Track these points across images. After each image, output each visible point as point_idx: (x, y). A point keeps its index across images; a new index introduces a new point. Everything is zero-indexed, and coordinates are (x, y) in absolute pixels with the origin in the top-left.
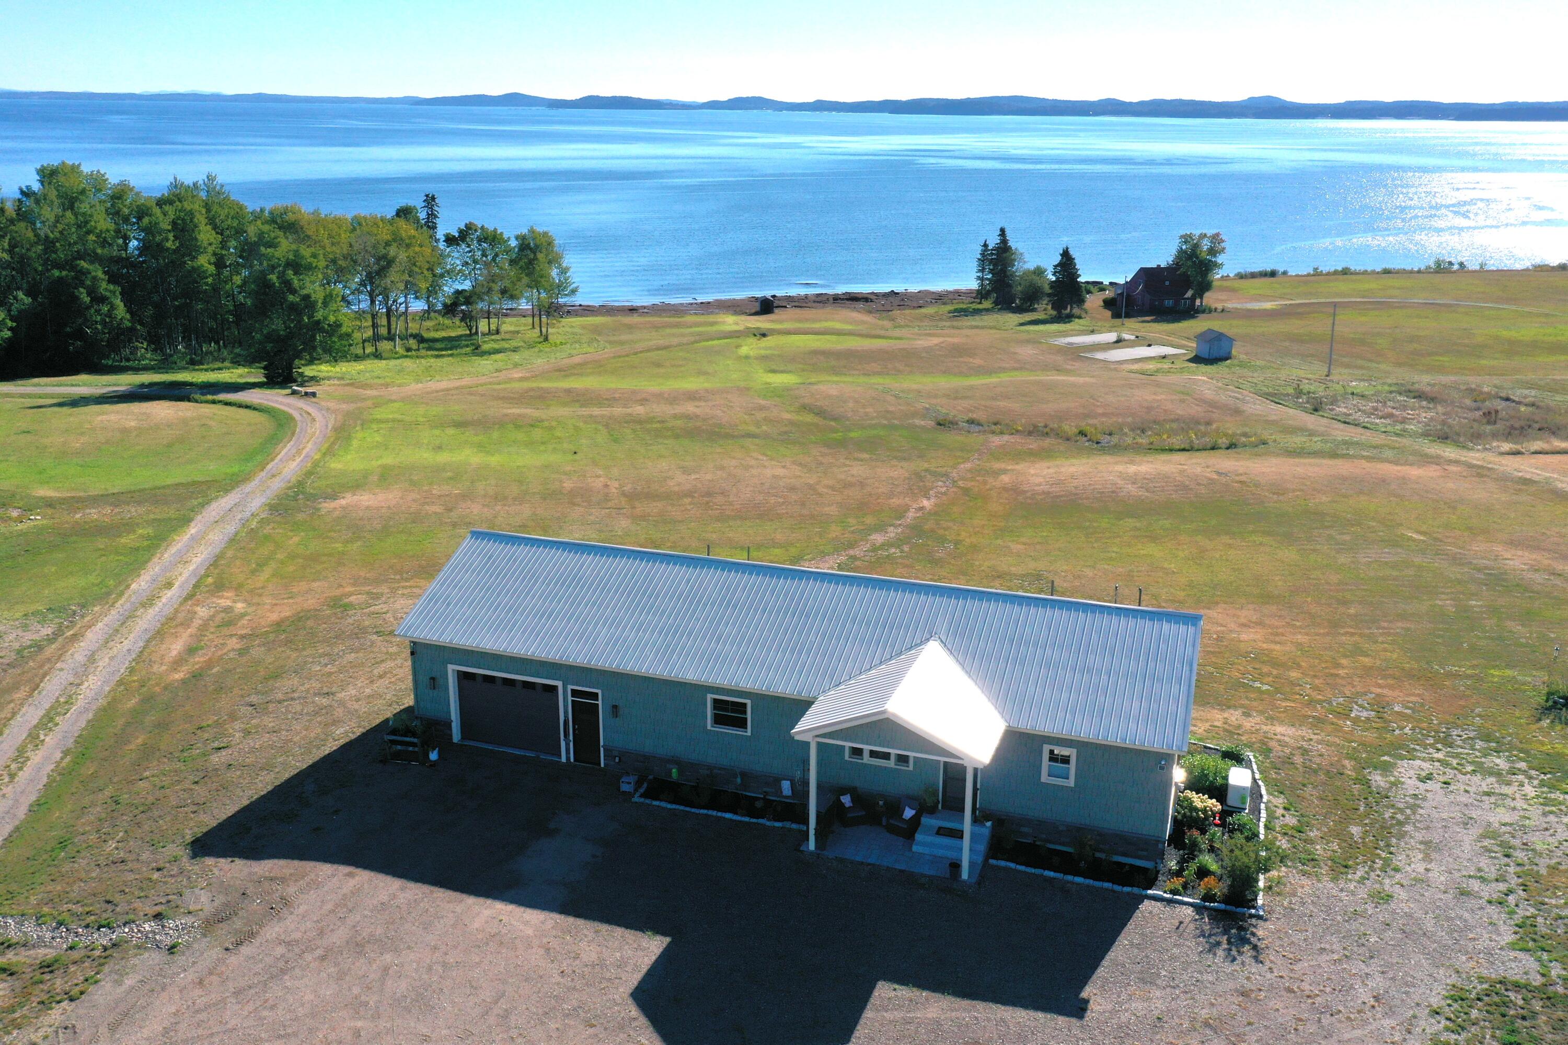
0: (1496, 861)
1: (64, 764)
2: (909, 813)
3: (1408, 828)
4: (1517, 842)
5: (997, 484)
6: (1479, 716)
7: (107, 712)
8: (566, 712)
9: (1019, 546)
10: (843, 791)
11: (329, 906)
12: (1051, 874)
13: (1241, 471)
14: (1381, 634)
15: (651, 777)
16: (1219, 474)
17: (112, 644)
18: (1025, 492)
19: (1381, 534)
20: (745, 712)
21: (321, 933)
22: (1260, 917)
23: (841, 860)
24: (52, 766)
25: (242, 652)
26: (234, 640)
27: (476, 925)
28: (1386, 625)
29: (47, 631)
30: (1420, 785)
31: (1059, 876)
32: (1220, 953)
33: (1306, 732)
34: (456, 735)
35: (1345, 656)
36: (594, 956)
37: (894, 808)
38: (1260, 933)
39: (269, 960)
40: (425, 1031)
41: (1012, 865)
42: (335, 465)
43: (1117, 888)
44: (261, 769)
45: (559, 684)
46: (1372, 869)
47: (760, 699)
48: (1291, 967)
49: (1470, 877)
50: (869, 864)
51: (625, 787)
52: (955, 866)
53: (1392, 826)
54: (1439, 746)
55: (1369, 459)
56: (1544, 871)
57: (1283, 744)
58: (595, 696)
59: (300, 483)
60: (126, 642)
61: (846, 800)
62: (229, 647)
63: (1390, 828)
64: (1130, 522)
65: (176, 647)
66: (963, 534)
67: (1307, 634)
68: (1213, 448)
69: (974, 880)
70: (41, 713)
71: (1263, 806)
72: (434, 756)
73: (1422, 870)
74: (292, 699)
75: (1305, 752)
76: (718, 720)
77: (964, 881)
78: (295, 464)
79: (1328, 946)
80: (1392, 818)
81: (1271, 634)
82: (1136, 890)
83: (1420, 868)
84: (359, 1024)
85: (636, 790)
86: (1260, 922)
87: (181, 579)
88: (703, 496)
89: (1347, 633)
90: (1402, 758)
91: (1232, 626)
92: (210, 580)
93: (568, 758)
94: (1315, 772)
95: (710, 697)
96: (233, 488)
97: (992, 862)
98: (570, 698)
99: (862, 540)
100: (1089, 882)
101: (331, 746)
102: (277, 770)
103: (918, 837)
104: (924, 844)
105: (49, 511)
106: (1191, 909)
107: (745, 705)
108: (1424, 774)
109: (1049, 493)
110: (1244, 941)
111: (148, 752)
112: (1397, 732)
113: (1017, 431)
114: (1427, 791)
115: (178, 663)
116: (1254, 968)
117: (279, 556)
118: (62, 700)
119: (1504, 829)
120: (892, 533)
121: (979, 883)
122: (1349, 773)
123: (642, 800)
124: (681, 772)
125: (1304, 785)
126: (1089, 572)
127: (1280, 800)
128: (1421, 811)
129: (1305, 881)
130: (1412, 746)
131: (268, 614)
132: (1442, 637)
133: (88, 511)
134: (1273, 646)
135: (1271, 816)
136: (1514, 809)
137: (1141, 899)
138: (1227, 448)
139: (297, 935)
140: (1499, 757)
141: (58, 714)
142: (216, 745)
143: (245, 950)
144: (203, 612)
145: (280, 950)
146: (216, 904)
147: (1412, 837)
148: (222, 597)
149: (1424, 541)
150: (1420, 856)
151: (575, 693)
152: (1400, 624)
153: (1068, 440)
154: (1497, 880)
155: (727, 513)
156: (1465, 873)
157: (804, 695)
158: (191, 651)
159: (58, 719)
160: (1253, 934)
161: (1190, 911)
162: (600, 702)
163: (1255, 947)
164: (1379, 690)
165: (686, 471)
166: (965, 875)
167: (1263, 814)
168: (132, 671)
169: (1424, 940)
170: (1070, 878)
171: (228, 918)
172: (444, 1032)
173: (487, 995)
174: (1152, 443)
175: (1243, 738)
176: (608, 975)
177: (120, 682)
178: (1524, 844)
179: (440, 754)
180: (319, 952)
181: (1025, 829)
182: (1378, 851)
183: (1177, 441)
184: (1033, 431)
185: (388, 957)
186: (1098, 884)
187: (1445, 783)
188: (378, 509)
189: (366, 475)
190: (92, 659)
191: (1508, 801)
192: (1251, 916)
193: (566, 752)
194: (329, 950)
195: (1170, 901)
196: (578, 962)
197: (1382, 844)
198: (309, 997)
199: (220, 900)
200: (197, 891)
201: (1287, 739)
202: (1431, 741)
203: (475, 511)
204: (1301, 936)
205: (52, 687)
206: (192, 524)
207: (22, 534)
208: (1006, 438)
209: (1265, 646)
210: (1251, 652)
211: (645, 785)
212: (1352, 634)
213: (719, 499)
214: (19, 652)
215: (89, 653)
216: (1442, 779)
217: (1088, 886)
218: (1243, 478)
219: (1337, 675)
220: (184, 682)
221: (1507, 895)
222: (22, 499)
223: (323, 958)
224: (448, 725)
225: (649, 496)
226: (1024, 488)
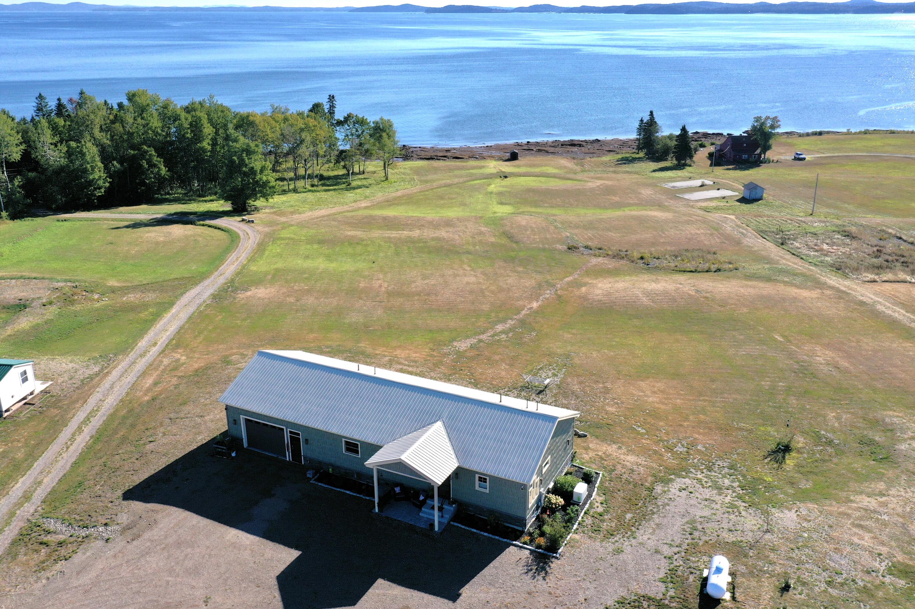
0: (684, 536)
1: (89, 443)
2: (422, 498)
3: (655, 516)
4: (700, 527)
5: (577, 293)
6: (738, 454)
7: (112, 416)
8: (288, 440)
9: (570, 336)
10: (397, 485)
11: (172, 525)
12: (475, 531)
13: (710, 289)
14: (720, 401)
15: (322, 471)
16: (697, 291)
17: (123, 378)
18: (589, 299)
19: (762, 336)
20: (358, 448)
21: (166, 537)
22: (556, 558)
23: (387, 518)
24: (84, 444)
25: (176, 386)
26: (175, 379)
27: (228, 538)
28: (726, 395)
29: (97, 369)
30: (678, 493)
31: (478, 532)
32: (530, 574)
33: (641, 460)
34: (245, 445)
35: (694, 414)
36: (270, 555)
37: (417, 494)
38: (552, 565)
39: (143, 548)
40: (194, 584)
41: (460, 525)
42: (253, 268)
43: (501, 539)
44: (164, 455)
45: (284, 428)
46: (623, 536)
47: (363, 443)
48: (556, 582)
49: (666, 543)
50: (398, 520)
51: (308, 476)
52: (432, 525)
53: (649, 514)
54: (704, 471)
55: (785, 283)
56: (701, 543)
57: (624, 466)
58: (298, 434)
59: (232, 281)
60: (129, 377)
61: (397, 490)
62: (172, 383)
63: (646, 516)
64: (636, 322)
65: (149, 381)
66: (545, 326)
67: (683, 399)
68: (707, 271)
69: (440, 531)
70: (85, 415)
71: (589, 502)
72: (233, 454)
73: (646, 539)
74: (187, 418)
75: (632, 470)
76: (348, 450)
77: (436, 532)
78: (234, 266)
79: (578, 574)
80: (651, 510)
81: (665, 399)
82: (508, 541)
83: (645, 537)
84: (170, 579)
85: (313, 477)
86: (556, 560)
87: (161, 341)
88: (425, 295)
89: (703, 400)
90: (680, 476)
91: (648, 393)
92: (174, 342)
93: (289, 459)
94: (630, 483)
95: (343, 439)
96: (200, 282)
97: (452, 523)
98: (289, 434)
99: (491, 328)
100: (491, 536)
101: (194, 447)
102: (169, 456)
103: (423, 509)
104: (424, 513)
105: (112, 295)
106: (529, 551)
107: (358, 445)
108: (684, 487)
109: (601, 301)
110: (543, 569)
111: (124, 439)
112: (691, 461)
113: (608, 255)
114: (679, 496)
115: (149, 390)
116: (541, 582)
117: (210, 328)
118: (95, 409)
119: (700, 520)
120: (509, 324)
121: (441, 533)
122: (647, 484)
123: (314, 482)
124: (333, 470)
125: (619, 491)
126: (595, 354)
127: (601, 498)
128: (667, 507)
129: (588, 541)
130: (691, 470)
131: (194, 364)
132: (750, 404)
134: (660, 406)
135: (591, 506)
136: (713, 509)
137: (508, 545)
138: (715, 272)
139: (156, 538)
140: (728, 479)
141: (92, 416)
142: (150, 439)
143: (135, 543)
144: (166, 361)
145: (148, 544)
146: (129, 521)
147: (653, 521)
148: (176, 353)
149: (781, 342)
150: (651, 531)
151: (291, 432)
152: (734, 396)
153: (633, 262)
154: (677, 546)
155: (433, 307)
156: (665, 542)
157: (379, 444)
158: (155, 384)
159: (91, 419)
160: (549, 566)
161: (527, 552)
162: (301, 437)
163: (546, 573)
164: (697, 436)
165: (425, 277)
166: (436, 529)
167: (587, 506)
168: (127, 394)
169: (624, 575)
170: (482, 533)
171: (132, 528)
172: (201, 585)
173: (222, 570)
174: (676, 266)
175: (606, 463)
176: (272, 565)
177: (121, 401)
178: (703, 528)
179: (236, 453)
180: (163, 546)
181: (470, 509)
182: (633, 528)
183: (690, 266)
184: (617, 256)
185: (189, 550)
186: (493, 537)
187: (690, 493)
188: (263, 299)
189: (266, 274)
190: (112, 387)
191: (713, 505)
192: (554, 557)
193: (288, 457)
194: (167, 545)
195: (521, 547)
196: (262, 558)
197: (637, 524)
198: (154, 566)
199: (132, 518)
200: (123, 513)
201: (628, 464)
202: (703, 467)
203: (310, 302)
204: (569, 568)
205: (92, 401)
206: (174, 307)
207: (96, 309)
208: (600, 259)
209: (657, 405)
210: (648, 409)
211: (318, 475)
212: (705, 401)
213: (433, 298)
214: (82, 381)
215: (112, 383)
216: (691, 490)
217: (489, 537)
218: (708, 295)
219: (681, 425)
220: (148, 402)
221: (675, 554)
223: (164, 549)
224: (242, 440)
225: (399, 294)
226: (590, 297)
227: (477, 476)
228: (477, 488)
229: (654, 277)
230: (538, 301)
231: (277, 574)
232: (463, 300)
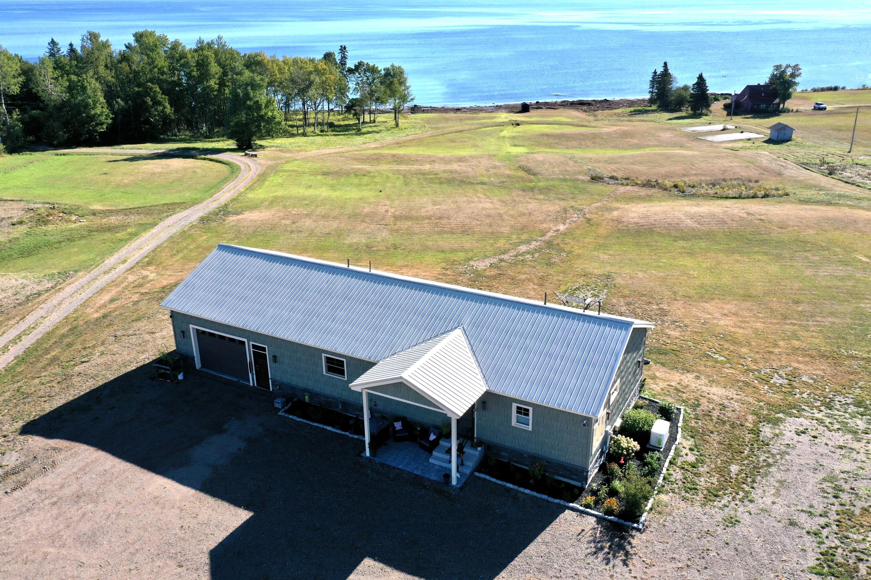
0: (826, 501)
1: (10, 365)
2: (432, 437)
3: (773, 469)
4: (846, 487)
5: (610, 217)
6: (860, 387)
7: (49, 335)
8: (250, 357)
9: (606, 257)
10: (397, 419)
11: (75, 470)
12: (510, 486)
13: (764, 212)
14: (814, 326)
15: (295, 399)
16: (749, 214)
17: (76, 294)
18: (623, 222)
19: (841, 256)
20: (343, 366)
21: (62, 487)
22: (638, 530)
23: (382, 465)
24: (4, 366)
25: (136, 303)
26: (137, 295)
27: (150, 490)
28: (819, 319)
29: (50, 285)
30: (796, 437)
31: (516, 487)
32: (601, 556)
33: (732, 393)
34: (198, 365)
35: (784, 339)
36: (206, 517)
37: (425, 432)
38: (634, 542)
39: (25, 502)
40: (84, 560)
41: (488, 477)
42: (251, 195)
43: (550, 499)
44: (92, 377)
45: (245, 340)
46: (734, 499)
47: (350, 359)
48: (645, 570)
49: (802, 511)
50: (398, 469)
51: (277, 405)
52: (448, 476)
53: (762, 467)
54: (822, 408)
55: (850, 206)
56: (857, 512)
57: (710, 401)
58: (264, 349)
59: (226, 206)
60: (83, 294)
61: (398, 425)
62: (131, 300)
63: (760, 468)
64: (682, 243)
65: (106, 297)
66: (576, 247)
67: (764, 323)
68: (753, 197)
69: (459, 486)
70: (17, 333)
71: (674, 447)
72: (180, 377)
73: (769, 502)
74: (135, 334)
75: (724, 407)
76: (330, 369)
77: (453, 486)
78: (230, 194)
79: (677, 556)
80: (765, 461)
81: (741, 321)
82: (562, 502)
83: (768, 500)
84: (51, 550)
85: (283, 407)
86: (638, 534)
87: (133, 258)
88: (436, 219)
89: (791, 323)
90: (791, 415)
91: (717, 315)
92: (147, 259)
93: (254, 384)
94: (724, 423)
95: (324, 355)
96: (190, 207)
97: (477, 474)
98: (252, 350)
99: (513, 249)
100: (535, 494)
101: (133, 367)
102: (98, 379)
103: (435, 453)
104: (437, 459)
105: (92, 217)
106: (595, 519)
107: (343, 362)
108: (801, 429)
109: (638, 223)
110: (621, 547)
111: (53, 360)
112: (798, 396)
113: (637, 184)
114: (798, 442)
115: (101, 308)
116: (620, 568)
117: (191, 247)
118: (32, 326)
119: (842, 476)
120: (534, 245)
121: (461, 489)
122: (748, 425)
123: (283, 414)
124: (310, 398)
125: (712, 432)
126: (641, 275)
127: (690, 443)
128: (787, 457)
129: (683, 504)
130: (803, 407)
131: (163, 281)
132: (855, 329)
133: (111, 218)
134: (737, 330)
135: (678, 454)
136: (855, 460)
137: (563, 509)
138: (762, 198)
139: (48, 487)
140: (862, 419)
141: (25, 334)
142: (83, 360)
143: (16, 494)
144: (131, 278)
145: (35, 496)
146: (18, 462)
147: (773, 476)
148: (145, 270)
149: (868, 263)
150: (773, 491)
151: (254, 346)
152: (830, 319)
153: (666, 189)
154: (821, 515)
155: (446, 229)
156: (799, 508)
157: (372, 360)
158: (112, 301)
159: (23, 338)
160: (630, 543)
161: (593, 520)
162: (267, 353)
163: (627, 554)
164: (797, 365)
165: (436, 202)
166: (454, 482)
167: (672, 453)
168: (76, 311)
169: (749, 559)
170: (522, 489)
171: (18, 472)
172: (94, 561)
173: (131, 538)
174: (716, 193)
175: (684, 395)
176: (208, 531)
177: (66, 318)
178: (852, 489)
179: (184, 376)
180: (55, 499)
181: (503, 453)
182: (744, 486)
183: (731, 193)
184: (648, 184)
185: (90, 507)
186: (539, 495)
187: (814, 437)
188: (255, 221)
190: (60, 304)
191: (854, 455)
192: (634, 528)
193: (252, 380)
194: (60, 498)
195: (582, 512)
196: (195, 521)
197: (749, 480)
198: (33, 529)
199: (23, 459)
200: (13, 452)
201: (715, 397)
202: (819, 404)
203: (307, 224)
204: (661, 546)
205: (30, 319)
206: (156, 227)
207: (71, 230)
208: (628, 188)
209: (733, 329)
210: (722, 334)
211: (290, 405)
212: (794, 324)
213: (445, 221)
214: (28, 297)
215: (61, 299)
216: (813, 433)
217: (532, 496)
218: (762, 217)
219: (772, 352)
220: (97, 319)
221: (823, 528)
222: (82, 210)
223: (54, 504)
224: (193, 358)
225: (407, 218)
226: (624, 219)
227: (514, 406)
228: (514, 423)
229: (694, 203)
230: (564, 224)
231: (212, 548)
232: (479, 223)
